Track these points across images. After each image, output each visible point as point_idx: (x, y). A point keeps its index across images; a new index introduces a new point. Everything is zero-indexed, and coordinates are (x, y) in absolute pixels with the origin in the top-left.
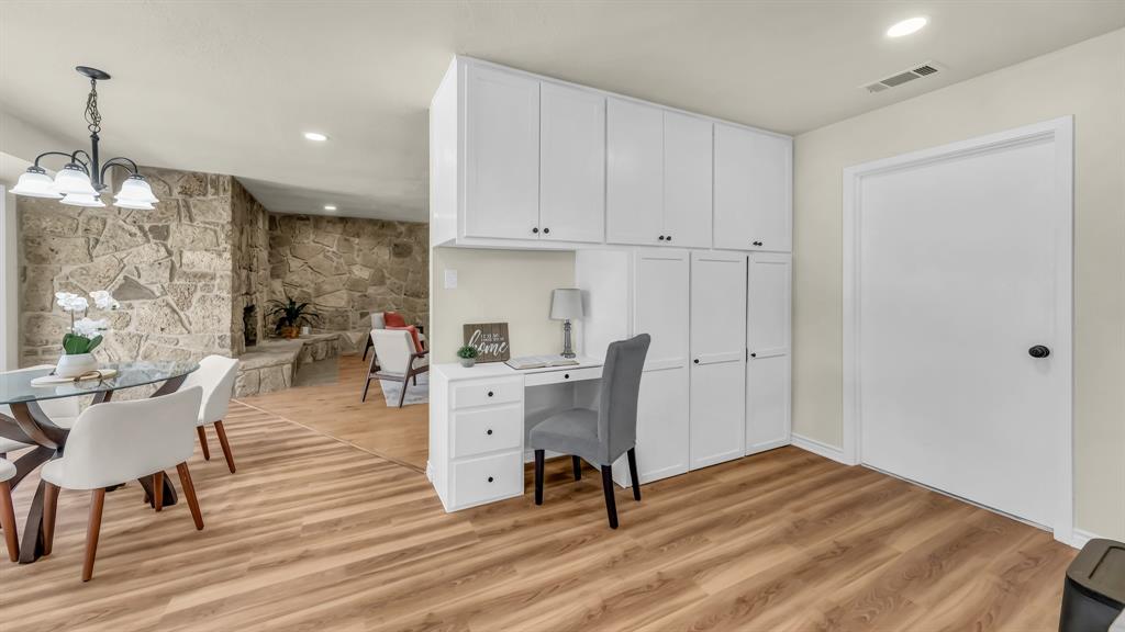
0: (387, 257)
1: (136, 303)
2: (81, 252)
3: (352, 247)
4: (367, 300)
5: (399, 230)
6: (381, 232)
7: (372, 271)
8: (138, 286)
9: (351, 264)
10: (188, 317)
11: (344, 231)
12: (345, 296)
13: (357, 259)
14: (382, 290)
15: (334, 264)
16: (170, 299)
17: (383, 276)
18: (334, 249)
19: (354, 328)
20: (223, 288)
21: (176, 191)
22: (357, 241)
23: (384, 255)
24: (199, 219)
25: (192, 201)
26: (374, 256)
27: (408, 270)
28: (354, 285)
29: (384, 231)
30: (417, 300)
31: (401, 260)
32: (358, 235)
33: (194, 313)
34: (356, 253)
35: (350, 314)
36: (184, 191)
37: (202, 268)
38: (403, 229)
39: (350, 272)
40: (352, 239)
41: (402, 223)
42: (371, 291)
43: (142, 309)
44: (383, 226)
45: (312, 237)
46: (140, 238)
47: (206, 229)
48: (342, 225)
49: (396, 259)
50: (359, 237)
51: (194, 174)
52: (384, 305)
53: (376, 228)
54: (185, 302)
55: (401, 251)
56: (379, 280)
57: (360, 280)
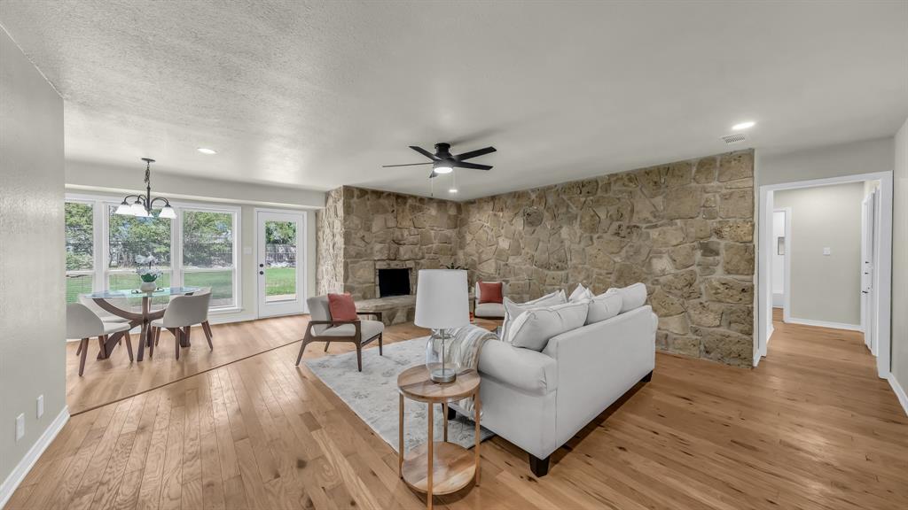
0: (521, 228)
3: (499, 221)
4: (508, 269)
5: (531, 199)
6: (517, 203)
7: (511, 241)
9: (498, 236)
11: (494, 207)
12: (494, 264)
13: (502, 232)
14: (519, 260)
15: (489, 237)
17: (519, 246)
18: (488, 224)
22: (501, 214)
23: (520, 225)
24: (338, 215)
25: (337, 206)
26: (513, 227)
27: (539, 240)
28: (499, 254)
29: (520, 202)
30: (546, 272)
31: (533, 229)
32: (502, 210)
34: (501, 226)
38: (533, 196)
39: (498, 244)
41: (533, 191)
42: (511, 260)
44: (519, 197)
45: (478, 215)
48: (492, 203)
49: (529, 229)
52: (519, 274)
53: (515, 200)
55: (532, 220)
56: (517, 251)
57: (503, 250)
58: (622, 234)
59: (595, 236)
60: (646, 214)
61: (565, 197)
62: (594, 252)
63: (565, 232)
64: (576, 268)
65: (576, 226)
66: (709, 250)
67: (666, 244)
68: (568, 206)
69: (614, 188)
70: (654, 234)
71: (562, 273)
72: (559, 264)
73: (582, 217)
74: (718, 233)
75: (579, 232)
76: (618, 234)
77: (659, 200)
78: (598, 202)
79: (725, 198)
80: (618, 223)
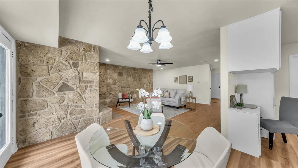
0: (117, 76)
1: (67, 92)
2: (45, 72)
3: (107, 73)
4: (111, 89)
5: (120, 68)
6: (115, 68)
7: (113, 80)
8: (67, 86)
9: (107, 78)
10: (85, 97)
11: (105, 68)
12: (105, 88)
13: (109, 77)
14: (116, 86)
15: (102, 78)
16: (79, 90)
17: (116, 82)
18: (102, 73)
19: (108, 98)
20: (96, 86)
21: (81, 50)
22: (109, 71)
23: (116, 75)
24: (88, 61)
25: (86, 54)
26: (113, 76)
27: (122, 80)
28: (108, 85)
29: (116, 68)
30: (125, 89)
31: (121, 77)
32: (109, 69)
33: (87, 96)
34: (108, 75)
35: (107, 94)
36: (85, 50)
37: (90, 79)
38: (121, 68)
39: (107, 81)
40: (107, 70)
41: (121, 66)
42: (112, 86)
43: (69, 95)
46: (68, 67)
47: (91, 64)
48: (104, 66)
49: (119, 77)
50: (109, 70)
51: (88, 44)
52: (116, 91)
53: (114, 67)
54: (84, 92)
55: (120, 74)
56: (115, 83)
57: (110, 83)
58: (140, 80)
59: (135, 80)
60: (143, 77)
61: (129, 70)
62: (135, 83)
63: (129, 78)
64: (132, 87)
65: (132, 77)
66: (150, 83)
67: (145, 82)
68: (130, 73)
69: (138, 71)
70: (144, 80)
71: (129, 89)
72: (128, 87)
73: (133, 76)
74: (150, 81)
75: (132, 79)
76: (139, 80)
77: (145, 74)
78: (136, 73)
79: (151, 75)
80: (139, 78)
